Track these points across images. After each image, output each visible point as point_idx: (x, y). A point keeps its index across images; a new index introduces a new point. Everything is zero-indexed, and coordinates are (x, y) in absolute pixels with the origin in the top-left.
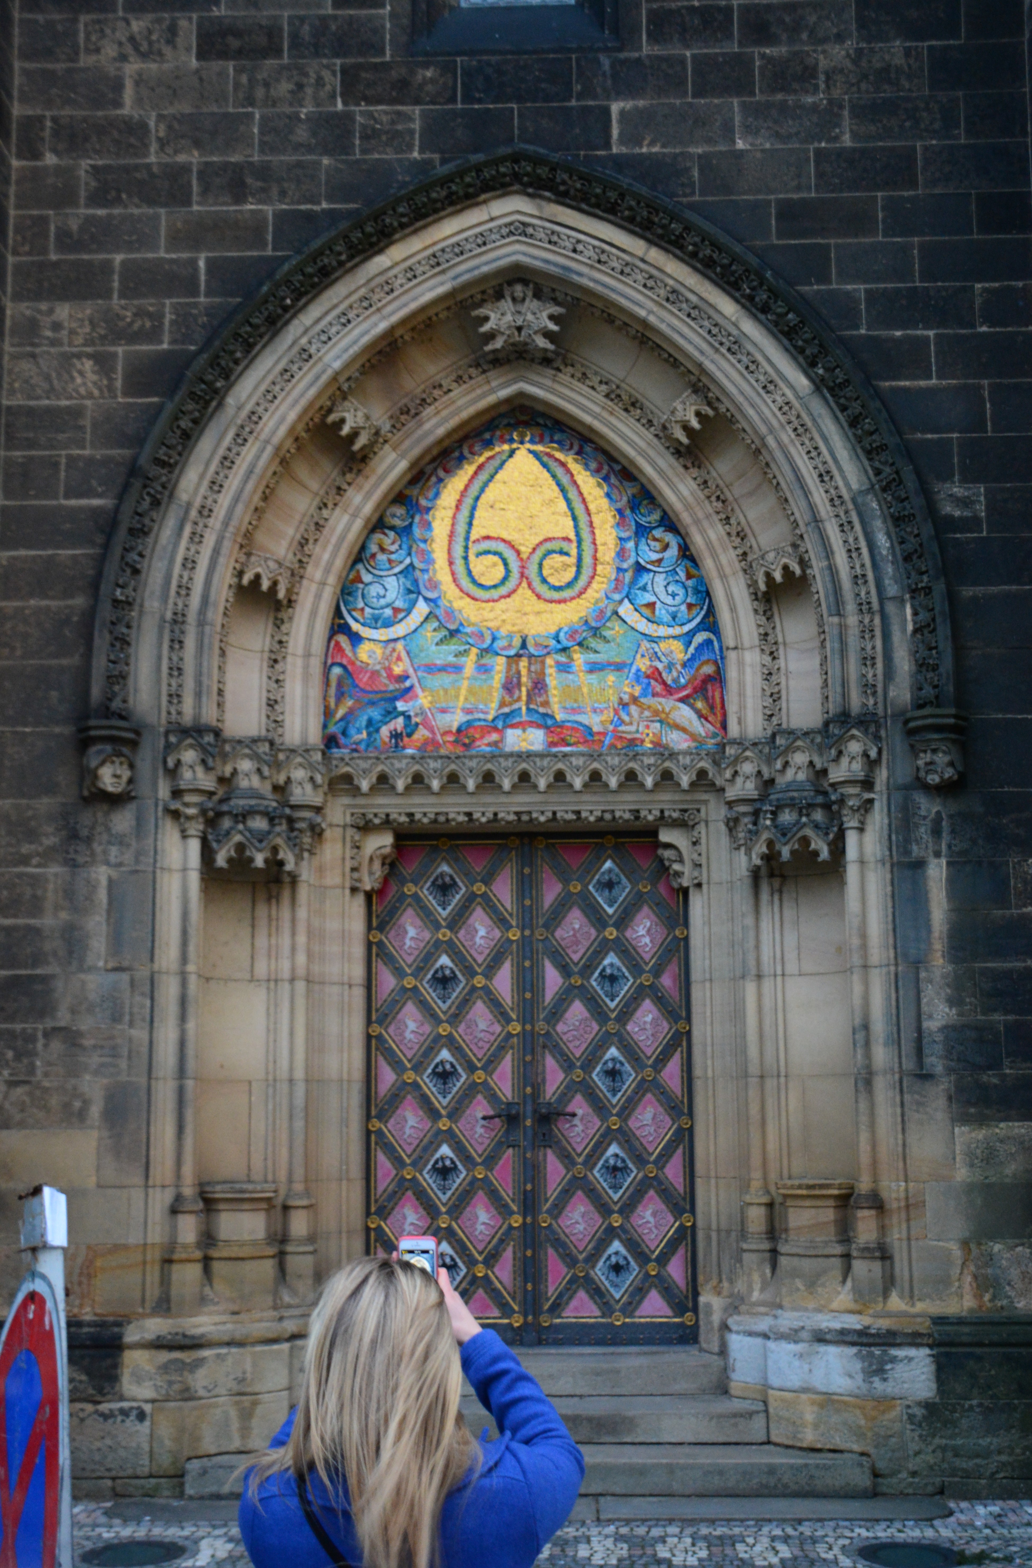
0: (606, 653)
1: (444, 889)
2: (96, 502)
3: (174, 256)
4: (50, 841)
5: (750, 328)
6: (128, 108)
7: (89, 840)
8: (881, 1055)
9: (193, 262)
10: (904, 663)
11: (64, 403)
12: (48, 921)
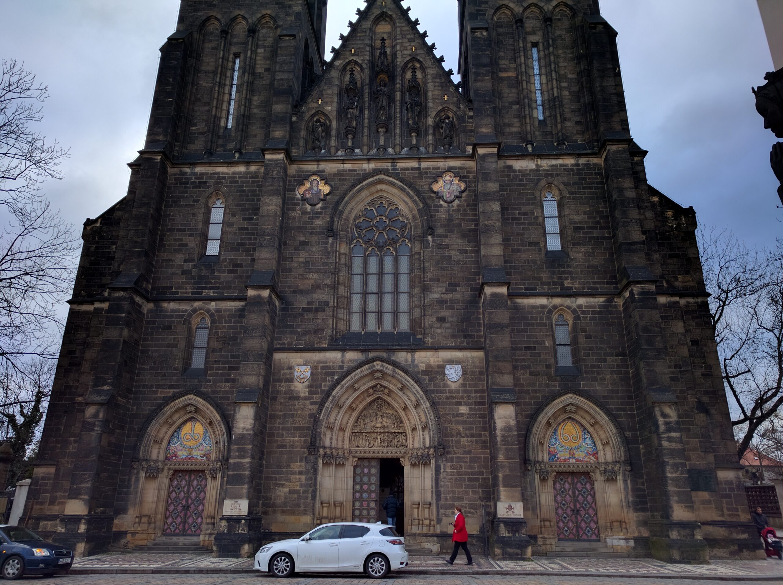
0: (582, 449)
1: (562, 480)
5: (600, 412)
6: (521, 382)
7: (527, 475)
8: (624, 504)
9: (531, 402)
10: (623, 455)
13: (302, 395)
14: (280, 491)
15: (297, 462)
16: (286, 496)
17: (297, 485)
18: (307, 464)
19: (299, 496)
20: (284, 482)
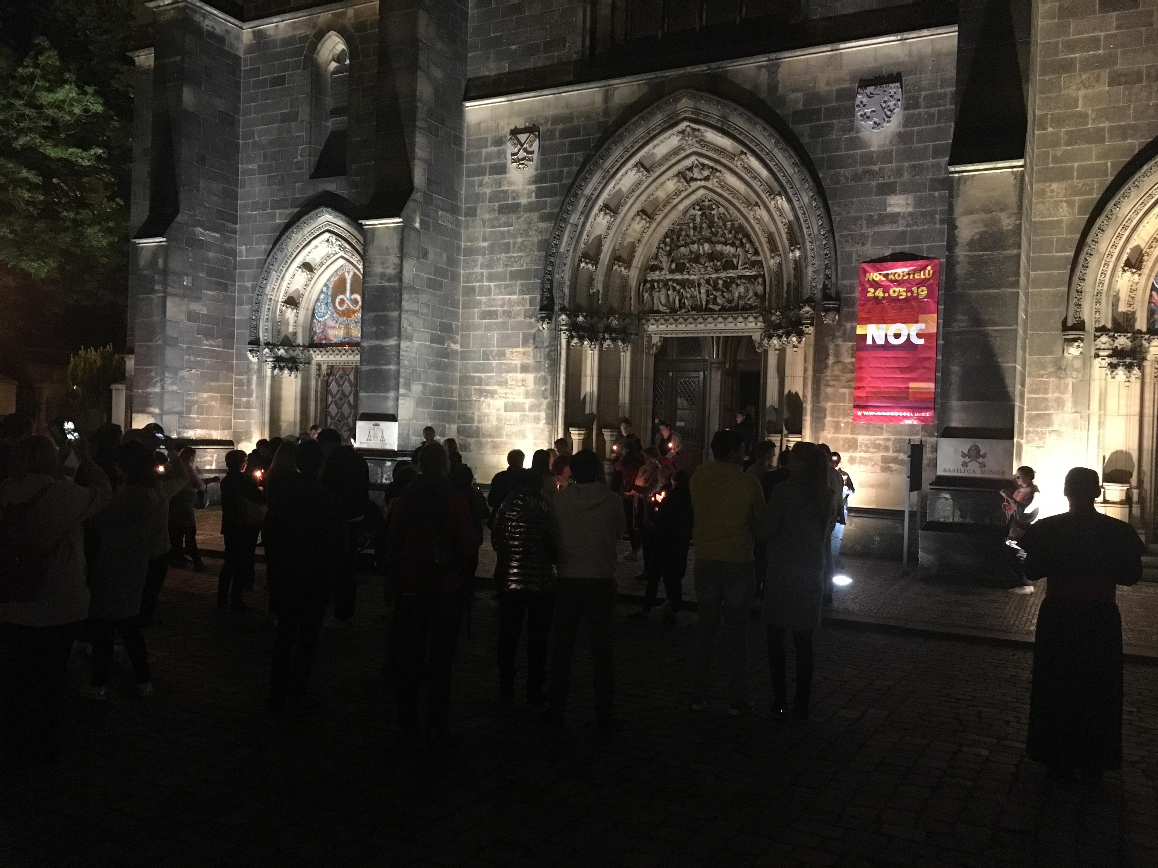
2: (1067, 254)
3: (1098, 162)
4: (1051, 370)
6: (1080, 108)
7: (1065, 370)
9: (1107, 163)
11: (1055, 219)
12: (1050, 396)
13: (523, 201)
14: (489, 405)
15: (518, 347)
16: (500, 415)
17: (519, 394)
18: (536, 350)
19: (524, 416)
20: (496, 387)
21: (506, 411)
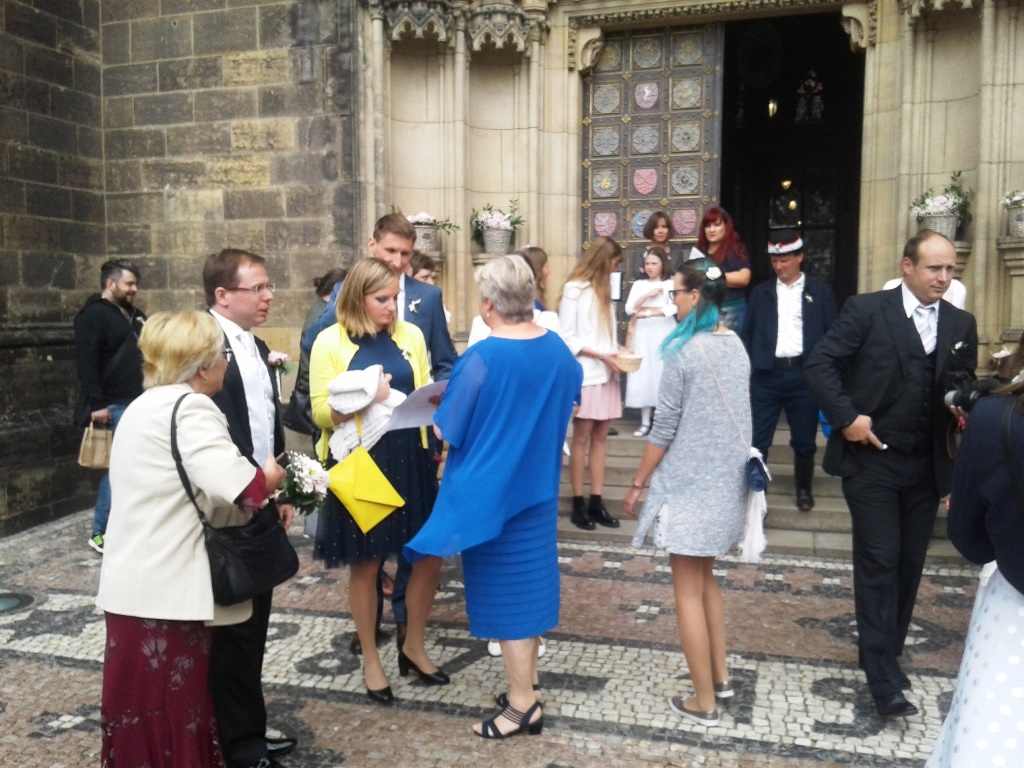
14: (185, 204)
15: (251, 46)
16: (214, 227)
17: (262, 169)
18: (300, 50)
19: (276, 226)
20: (198, 158)
21: (229, 215)
